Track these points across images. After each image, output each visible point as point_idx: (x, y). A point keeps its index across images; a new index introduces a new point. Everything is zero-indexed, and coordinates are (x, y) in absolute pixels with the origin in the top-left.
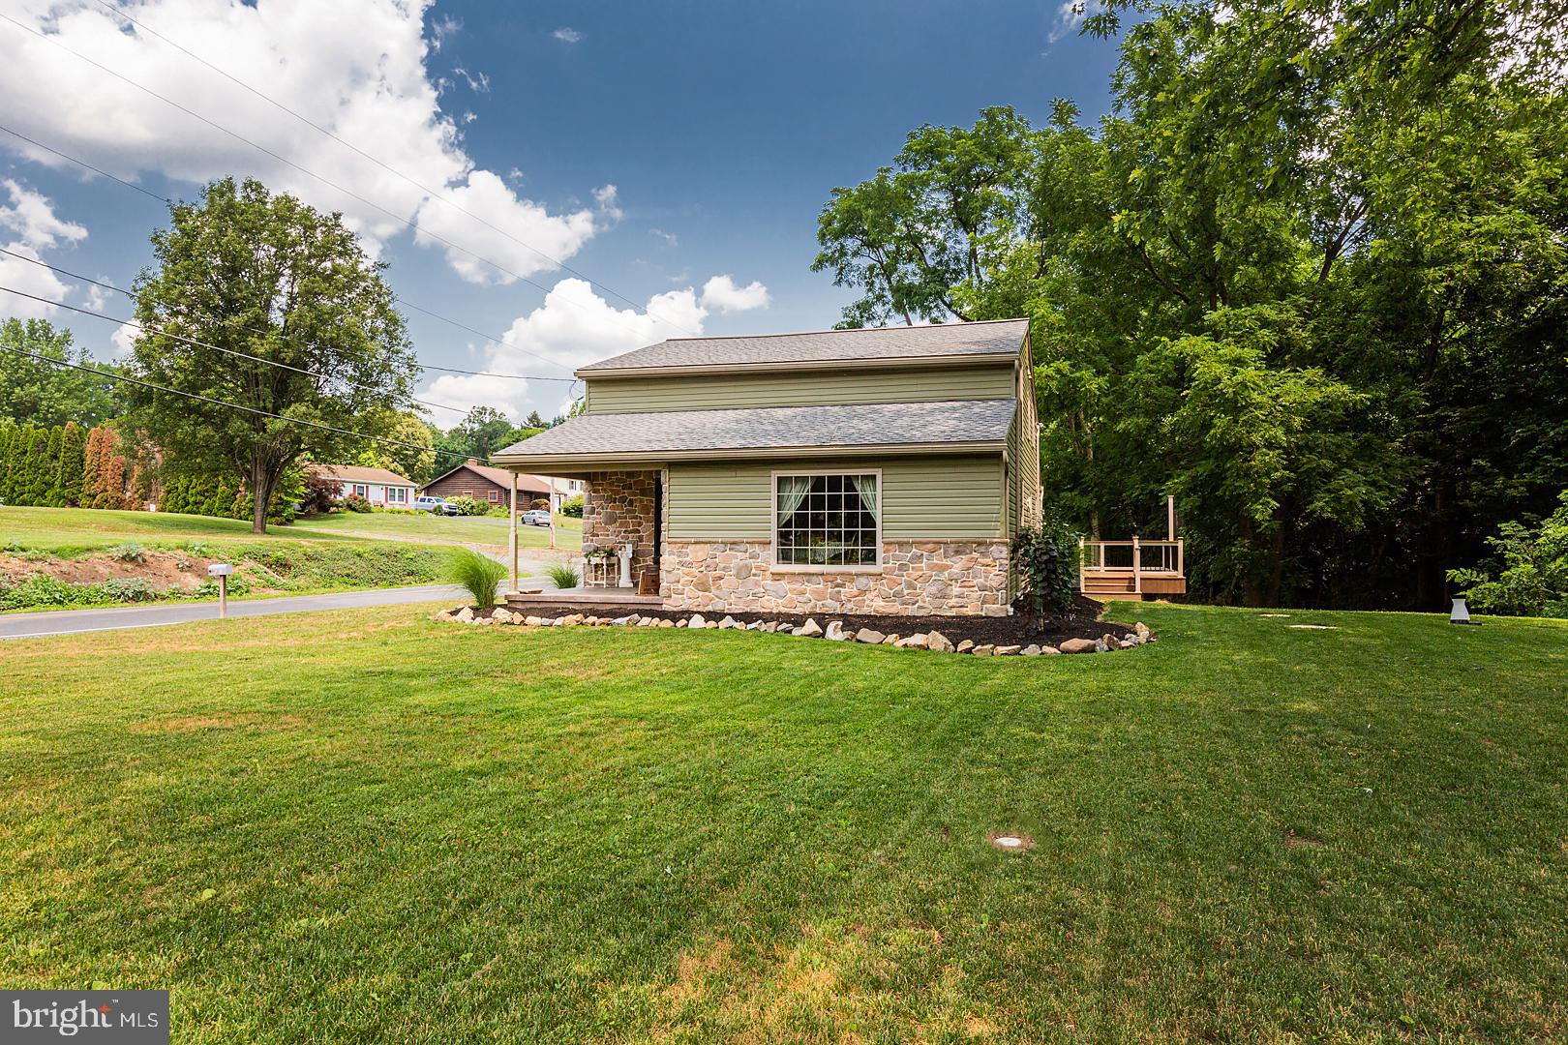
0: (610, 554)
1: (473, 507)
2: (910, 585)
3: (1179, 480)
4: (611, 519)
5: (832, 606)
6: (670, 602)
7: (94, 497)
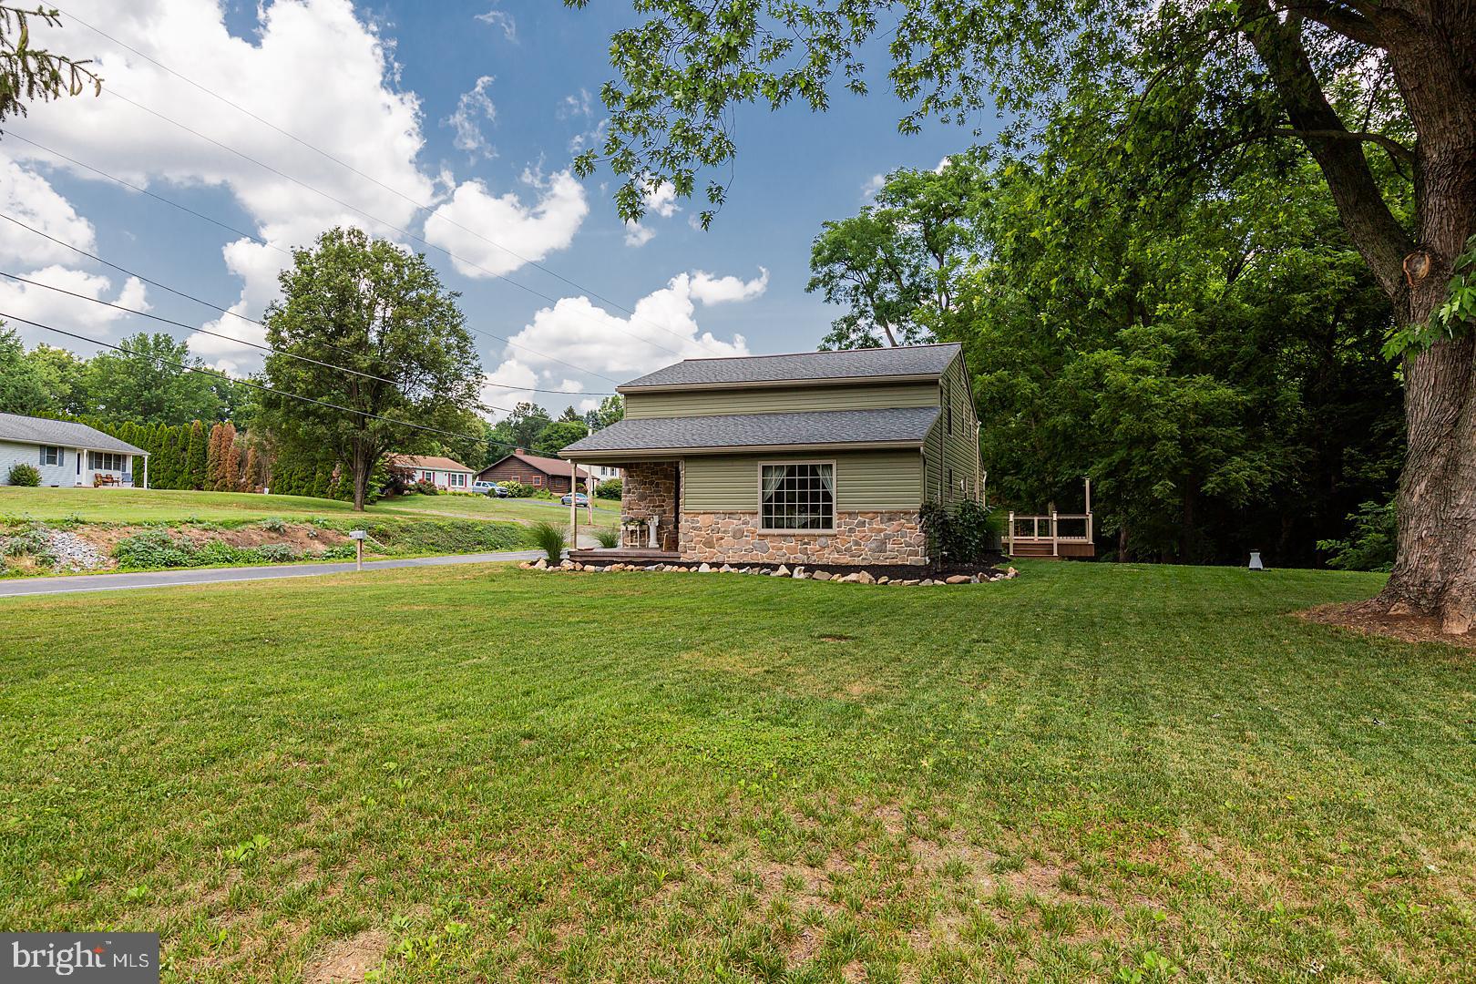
0: (642, 523)
1: (520, 490)
2: (857, 543)
3: (1099, 467)
4: (642, 498)
5: (801, 558)
6: (685, 555)
7: (216, 482)
